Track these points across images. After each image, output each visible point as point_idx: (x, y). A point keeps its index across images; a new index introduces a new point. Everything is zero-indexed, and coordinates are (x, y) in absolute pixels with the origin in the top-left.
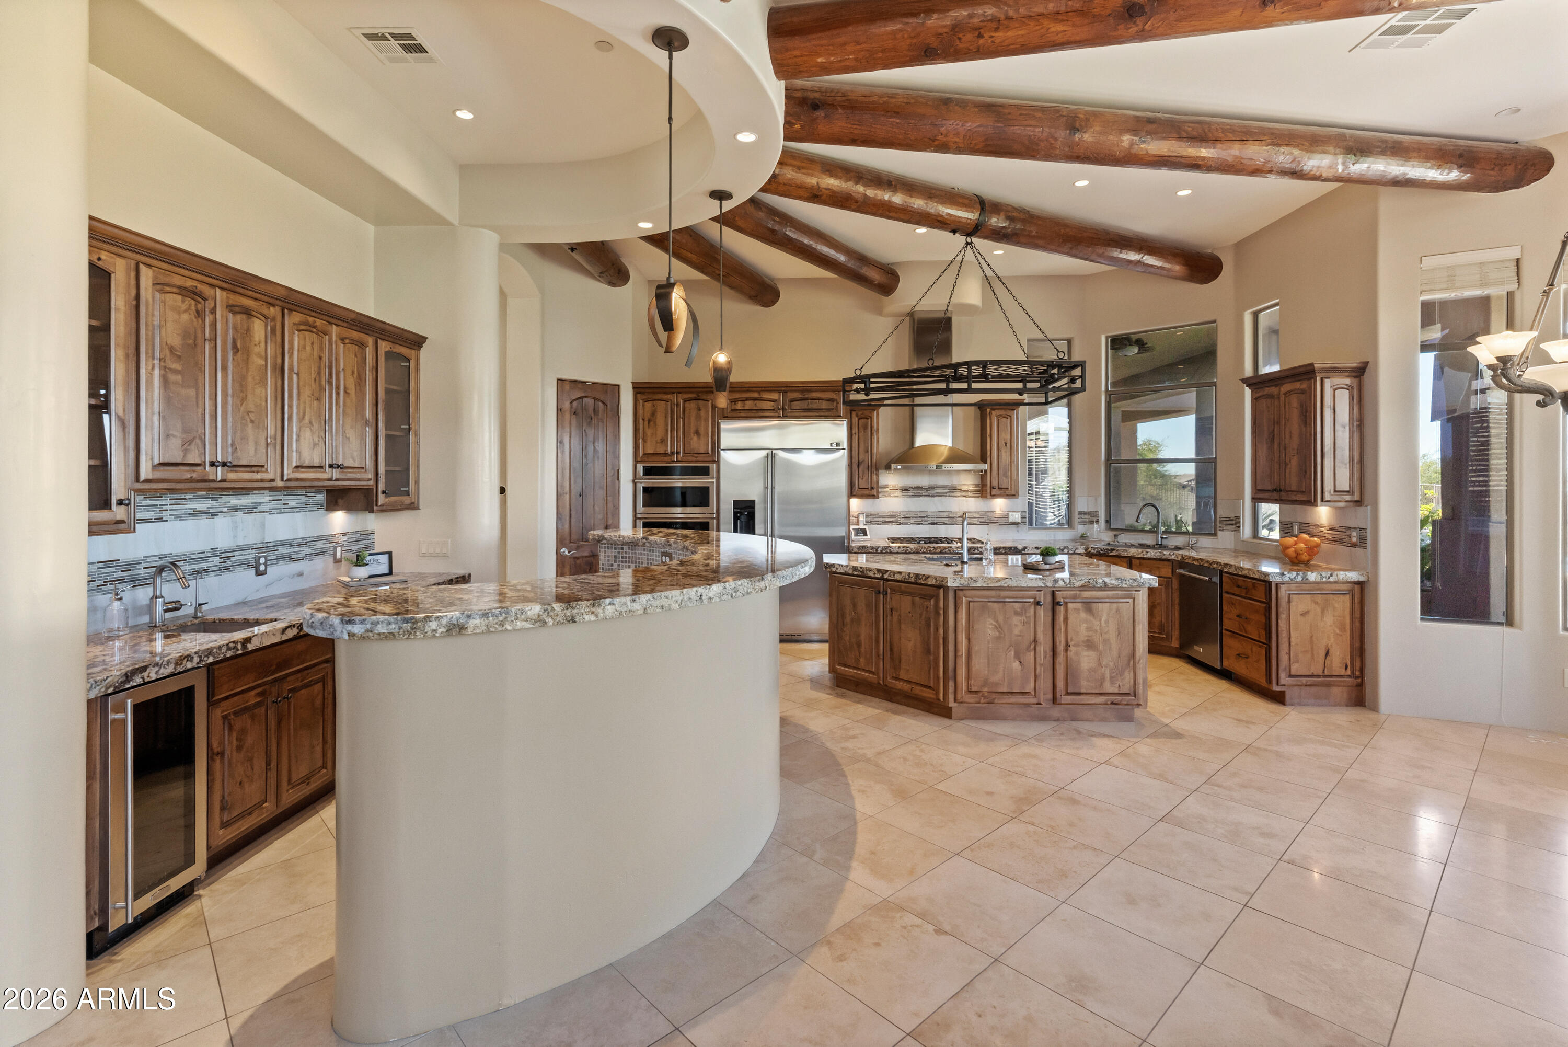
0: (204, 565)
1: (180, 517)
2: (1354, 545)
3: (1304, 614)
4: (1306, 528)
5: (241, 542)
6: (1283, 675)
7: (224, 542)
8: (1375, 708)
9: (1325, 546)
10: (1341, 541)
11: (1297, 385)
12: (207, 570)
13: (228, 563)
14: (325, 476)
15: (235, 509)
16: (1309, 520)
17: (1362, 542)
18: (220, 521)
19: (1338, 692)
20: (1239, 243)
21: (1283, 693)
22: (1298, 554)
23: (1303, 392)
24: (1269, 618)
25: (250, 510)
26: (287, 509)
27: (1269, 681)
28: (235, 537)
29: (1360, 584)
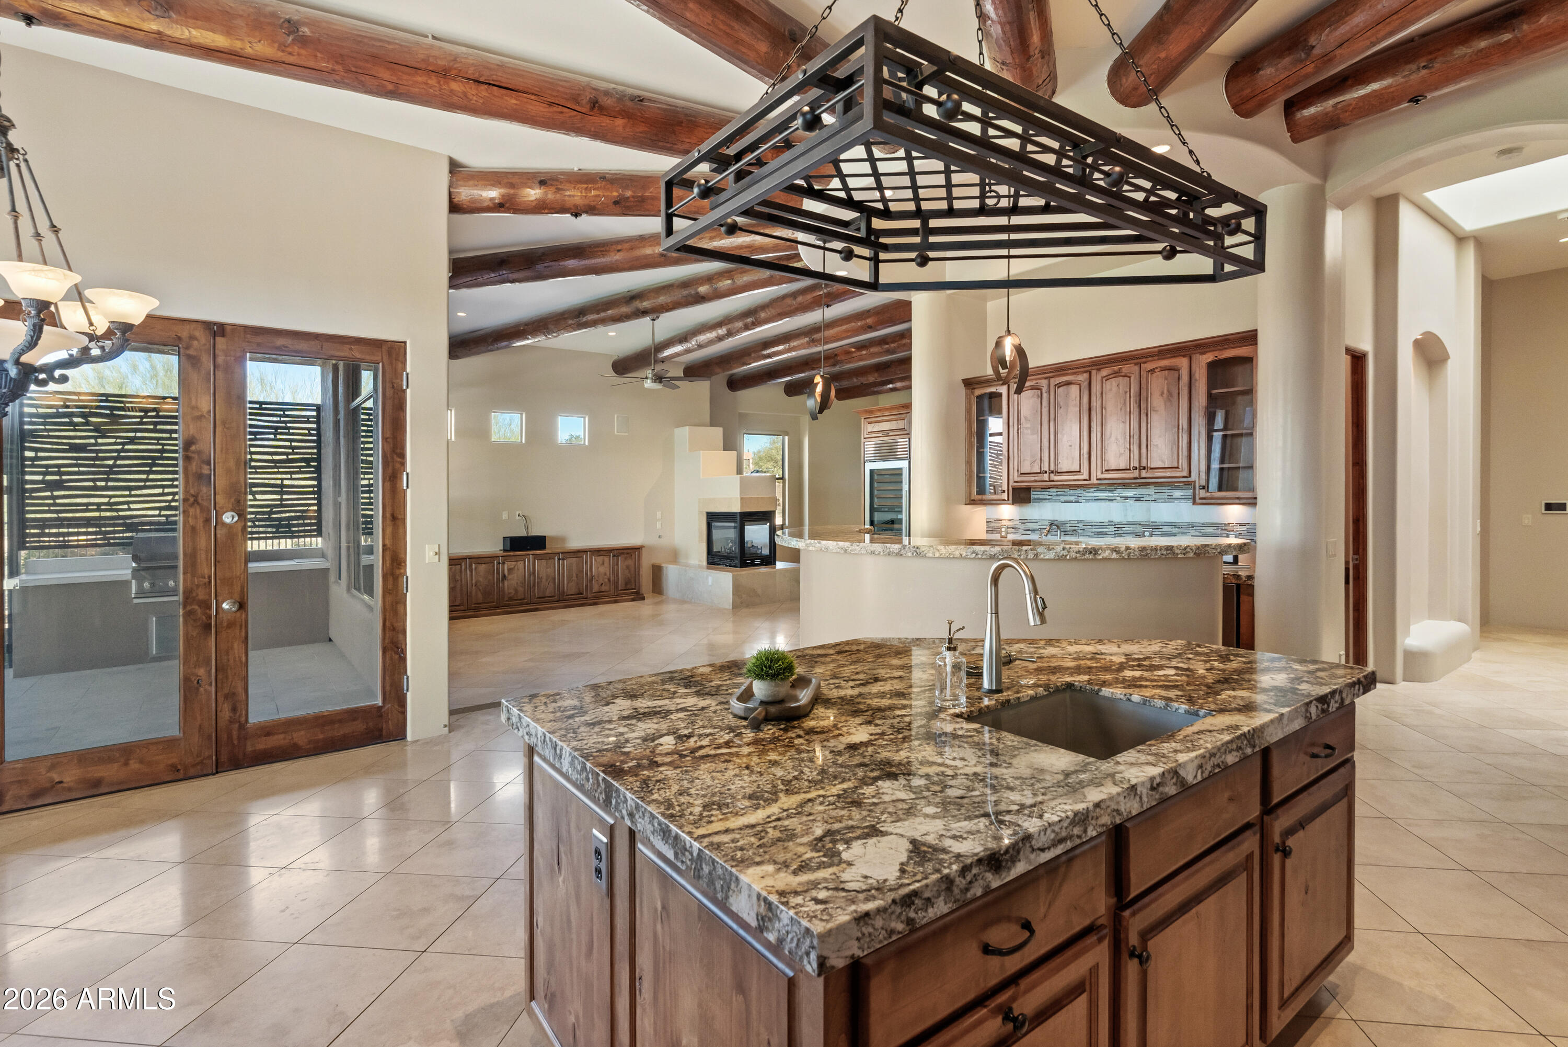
0: (1104, 530)
1: (1087, 501)
5: (1130, 519)
7: (1117, 518)
12: (1106, 534)
13: (1120, 531)
14: (1131, 476)
15: (1126, 498)
18: (1113, 505)
25: (1138, 499)
26: (1171, 499)
28: (1126, 515)
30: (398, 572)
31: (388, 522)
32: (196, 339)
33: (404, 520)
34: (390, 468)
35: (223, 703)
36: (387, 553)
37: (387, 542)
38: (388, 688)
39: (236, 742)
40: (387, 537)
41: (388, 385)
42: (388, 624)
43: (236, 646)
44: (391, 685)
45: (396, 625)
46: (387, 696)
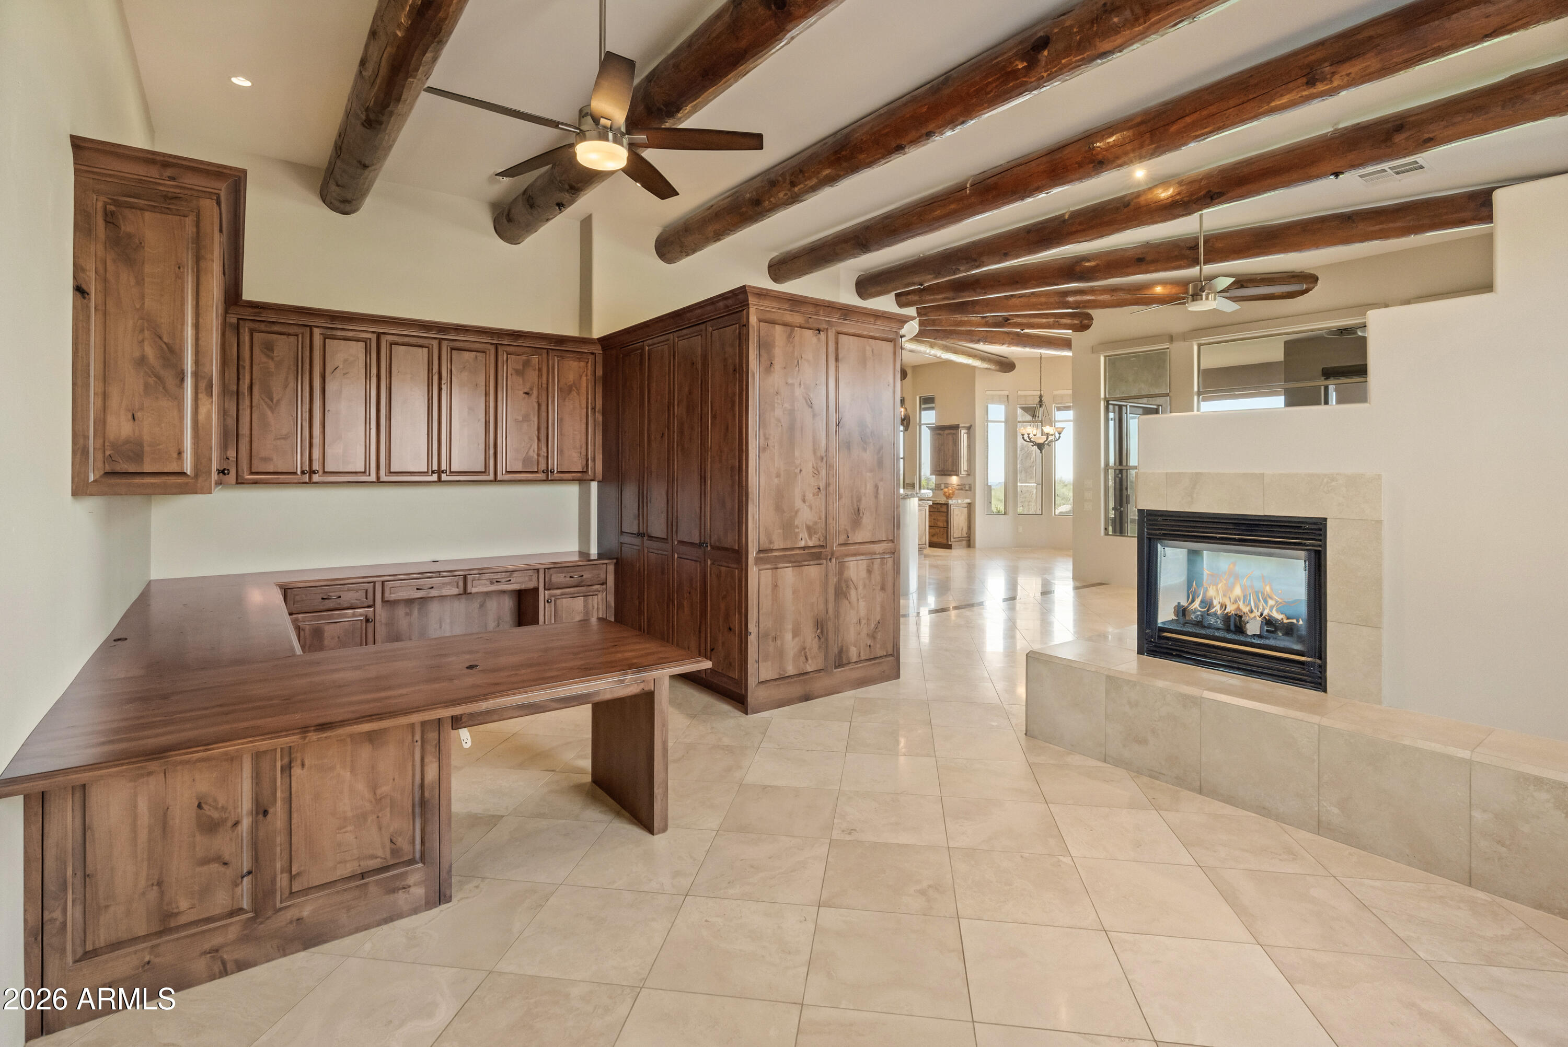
2: (967, 490)
3: (957, 515)
4: (947, 486)
6: (952, 538)
8: (974, 547)
9: (956, 492)
10: (962, 489)
11: (952, 431)
16: (948, 482)
17: (970, 489)
19: (964, 543)
20: (915, 366)
21: (951, 545)
22: (949, 494)
23: (954, 434)
24: (948, 518)
27: (948, 541)
29: (969, 503)
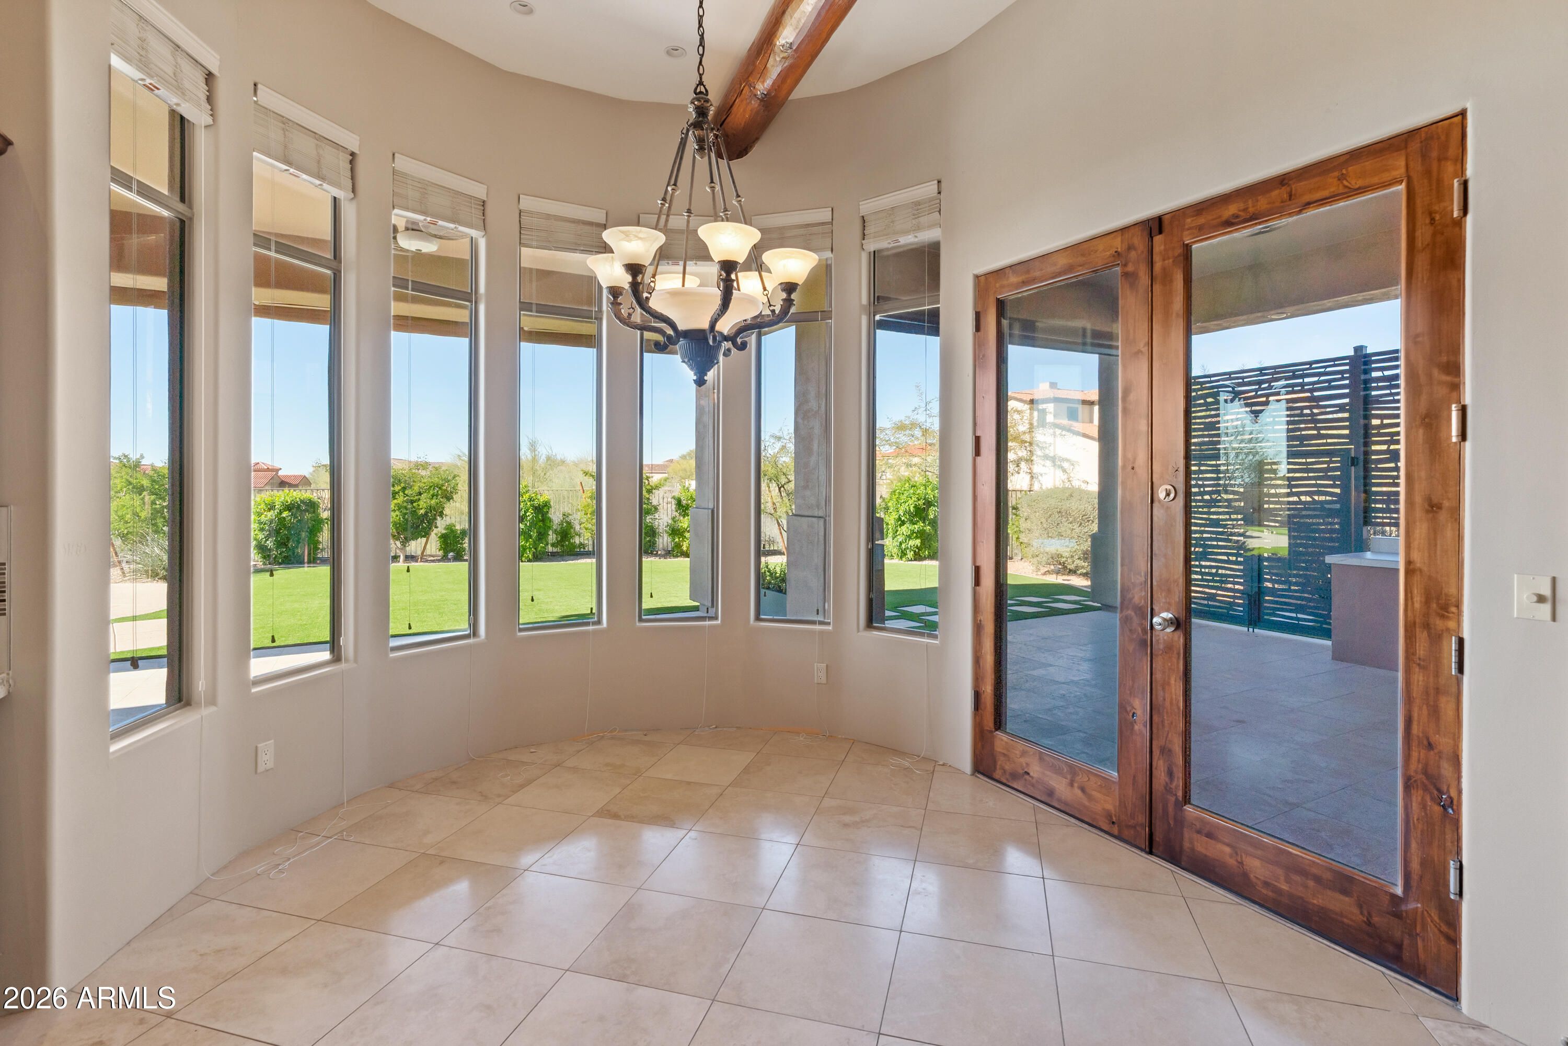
30: (1439, 623)
31: (1419, 513)
32: (1135, 249)
33: (1456, 513)
34: (1424, 397)
35: (1159, 759)
36: (1416, 579)
37: (1416, 556)
38: (1415, 865)
39: (1172, 822)
40: (1415, 544)
41: (1422, 220)
42: (1415, 730)
43: (1172, 682)
44: (1423, 863)
45: (1435, 738)
46: (1414, 883)
